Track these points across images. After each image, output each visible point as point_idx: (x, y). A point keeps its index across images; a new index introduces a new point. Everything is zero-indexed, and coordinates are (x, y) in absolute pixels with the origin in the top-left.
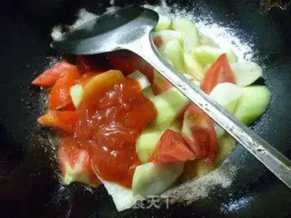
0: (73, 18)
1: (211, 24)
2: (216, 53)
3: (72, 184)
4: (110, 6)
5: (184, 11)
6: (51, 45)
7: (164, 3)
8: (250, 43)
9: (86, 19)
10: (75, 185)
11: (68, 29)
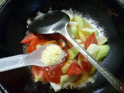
0: (36, 15)
1: (89, 18)
2: (91, 31)
3: (38, 82)
4: (50, 10)
5: (79, 13)
6: (27, 26)
7: (71, 9)
8: (104, 27)
9: (40, 15)
10: (39, 82)
11: (33, 20)
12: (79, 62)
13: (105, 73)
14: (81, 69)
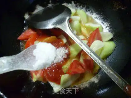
0: (34, 9)
1: (93, 13)
2: (95, 26)
3: (36, 82)
4: (50, 3)
6: (25, 21)
7: (73, 3)
8: (109, 22)
9: (39, 9)
10: (38, 82)
11: (31, 14)
12: (81, 60)
13: (110, 72)
14: (83, 68)
